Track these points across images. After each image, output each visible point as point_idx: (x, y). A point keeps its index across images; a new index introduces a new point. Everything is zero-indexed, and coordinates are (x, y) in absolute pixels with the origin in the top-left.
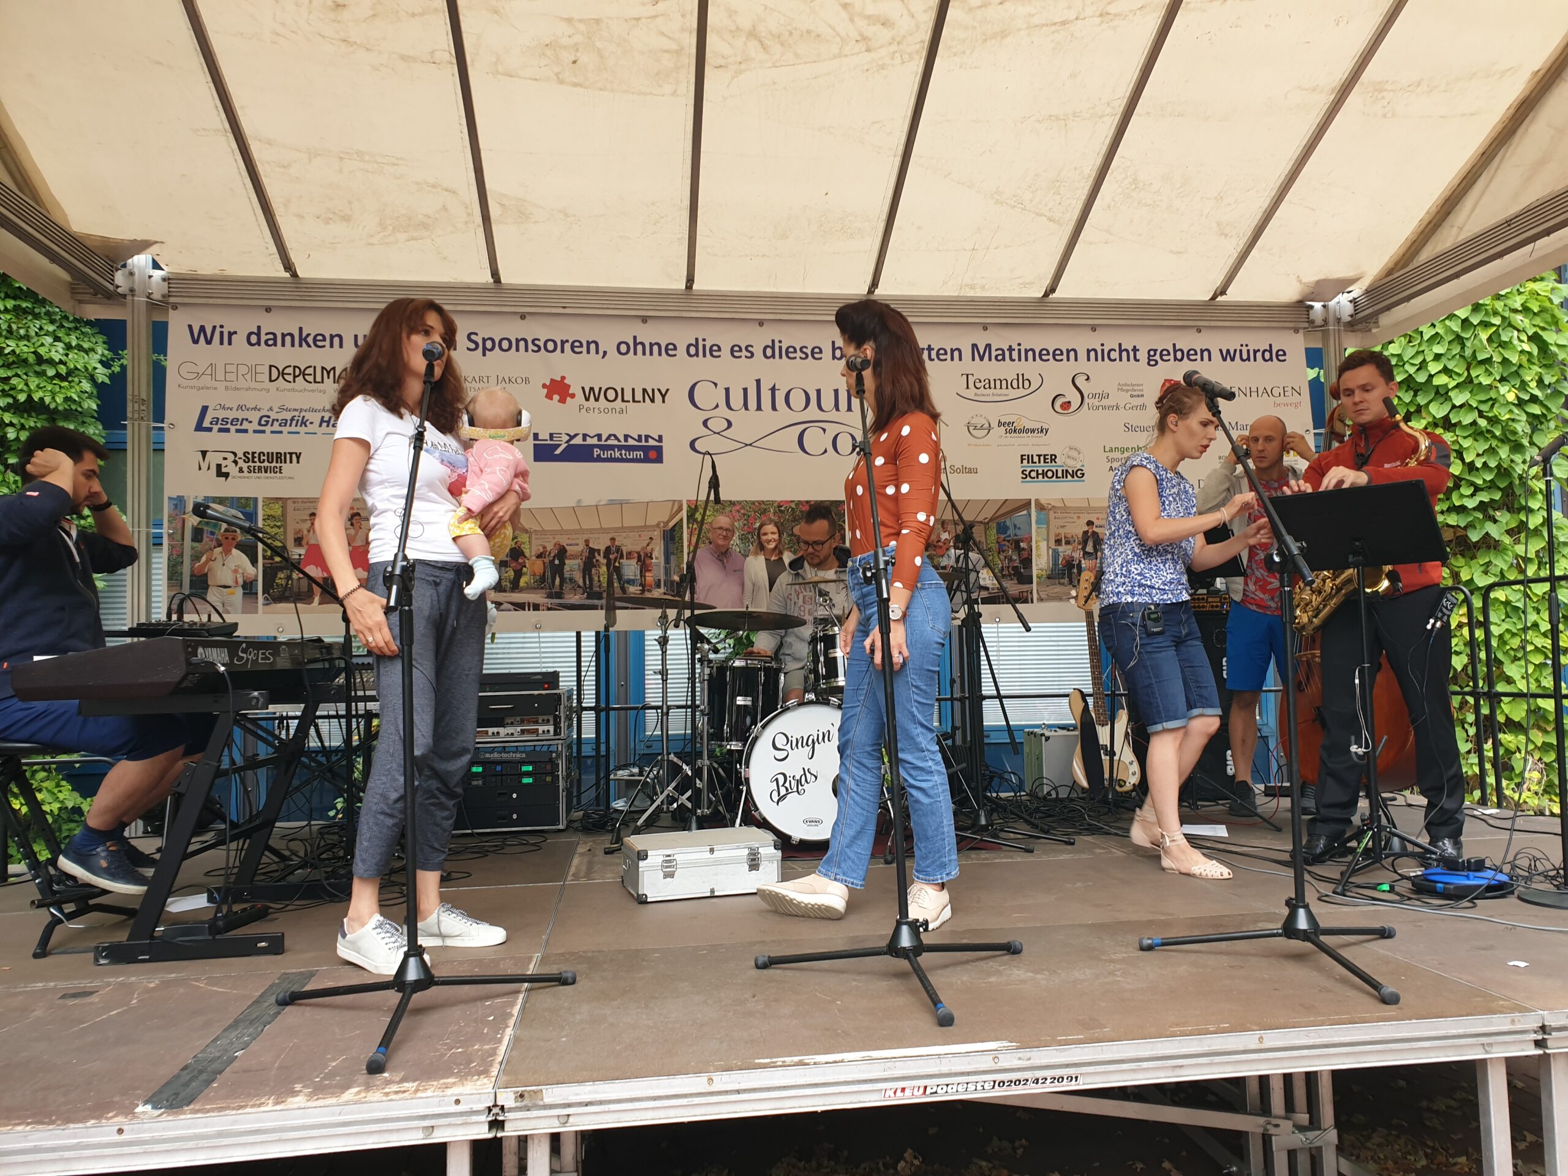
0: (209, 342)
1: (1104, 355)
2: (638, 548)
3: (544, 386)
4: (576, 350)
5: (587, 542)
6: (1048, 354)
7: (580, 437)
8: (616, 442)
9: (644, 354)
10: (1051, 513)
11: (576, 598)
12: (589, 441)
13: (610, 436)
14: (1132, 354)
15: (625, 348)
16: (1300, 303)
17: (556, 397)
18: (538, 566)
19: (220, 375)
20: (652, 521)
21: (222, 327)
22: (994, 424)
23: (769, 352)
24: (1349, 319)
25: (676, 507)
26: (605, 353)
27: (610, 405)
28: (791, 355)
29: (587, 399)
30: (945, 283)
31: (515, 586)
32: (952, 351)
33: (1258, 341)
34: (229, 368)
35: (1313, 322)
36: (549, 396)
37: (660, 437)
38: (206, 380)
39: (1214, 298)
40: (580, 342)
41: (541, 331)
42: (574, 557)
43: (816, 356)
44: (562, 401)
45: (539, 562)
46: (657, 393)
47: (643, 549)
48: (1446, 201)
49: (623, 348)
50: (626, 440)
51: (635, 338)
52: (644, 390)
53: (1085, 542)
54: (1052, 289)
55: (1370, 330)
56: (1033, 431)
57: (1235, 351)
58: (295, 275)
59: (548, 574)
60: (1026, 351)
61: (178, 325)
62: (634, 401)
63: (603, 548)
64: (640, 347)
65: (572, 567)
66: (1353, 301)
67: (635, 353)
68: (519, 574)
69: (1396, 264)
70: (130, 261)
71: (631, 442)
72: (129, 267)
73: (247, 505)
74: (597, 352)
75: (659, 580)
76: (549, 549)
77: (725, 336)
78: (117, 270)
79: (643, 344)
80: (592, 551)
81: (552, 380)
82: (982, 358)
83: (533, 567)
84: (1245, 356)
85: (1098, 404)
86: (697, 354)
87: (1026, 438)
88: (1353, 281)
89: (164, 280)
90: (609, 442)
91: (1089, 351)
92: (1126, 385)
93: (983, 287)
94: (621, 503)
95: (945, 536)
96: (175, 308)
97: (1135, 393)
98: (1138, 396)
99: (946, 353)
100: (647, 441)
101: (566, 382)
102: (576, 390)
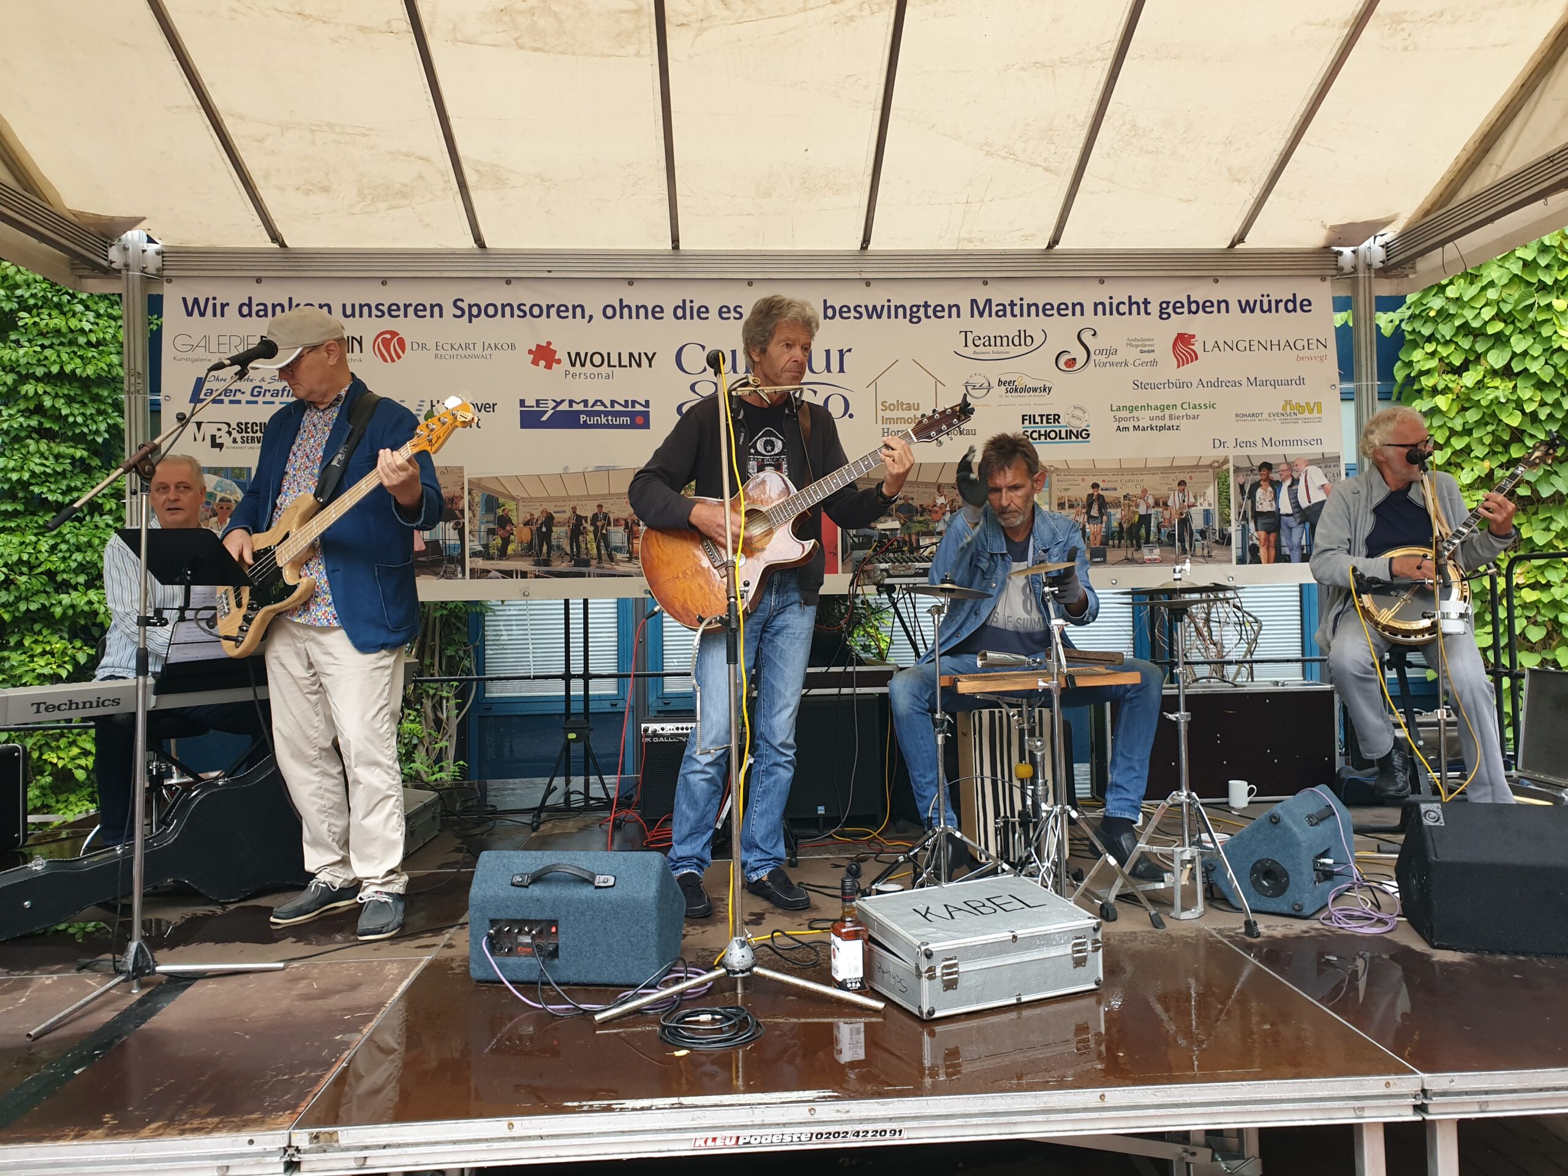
0: (202, 314)
1: (1114, 309)
2: (625, 515)
3: (530, 352)
4: (562, 314)
5: (574, 509)
6: (1052, 309)
7: (566, 403)
8: (602, 408)
9: (630, 317)
10: (1054, 475)
11: (564, 566)
12: (576, 407)
13: (596, 401)
14: (1142, 307)
15: (611, 312)
16: (1326, 248)
17: (542, 363)
18: (526, 534)
19: (214, 347)
21: (214, 299)
22: (994, 383)
24: (1381, 265)
26: (591, 317)
27: (596, 370)
29: (573, 365)
30: (941, 237)
31: (503, 554)
32: (950, 307)
33: (1281, 290)
34: (222, 340)
35: (1342, 269)
36: (535, 362)
37: (647, 402)
38: (200, 353)
39: (1232, 245)
40: (566, 307)
41: (527, 296)
42: (561, 524)
44: (549, 366)
45: (527, 529)
46: (643, 356)
47: (630, 515)
48: (1485, 136)
49: (609, 312)
50: (612, 406)
51: (621, 301)
52: (631, 355)
53: (1089, 506)
54: (1055, 241)
55: (1407, 276)
56: (1035, 390)
57: (1255, 301)
58: (283, 245)
59: (536, 541)
60: (1029, 306)
61: (172, 297)
62: (620, 366)
63: (590, 516)
64: (626, 311)
65: (560, 533)
66: (1386, 246)
67: (622, 317)
68: (506, 542)
69: (1433, 205)
70: (123, 237)
71: (617, 408)
72: (123, 242)
73: (241, 475)
74: (583, 317)
76: (536, 516)
77: (713, 298)
78: (111, 245)
79: (629, 307)
80: (579, 519)
81: (538, 346)
82: (981, 315)
83: (521, 535)
84: (1266, 308)
85: (1105, 360)
86: (684, 317)
87: (1027, 397)
88: (1385, 223)
89: (158, 253)
90: (596, 408)
91: (1096, 305)
92: (1135, 340)
93: (982, 241)
94: (608, 470)
95: (941, 500)
96: (169, 281)
97: (1145, 349)
98: (1149, 351)
99: (943, 310)
100: (633, 406)
101: (552, 347)
102: (562, 355)
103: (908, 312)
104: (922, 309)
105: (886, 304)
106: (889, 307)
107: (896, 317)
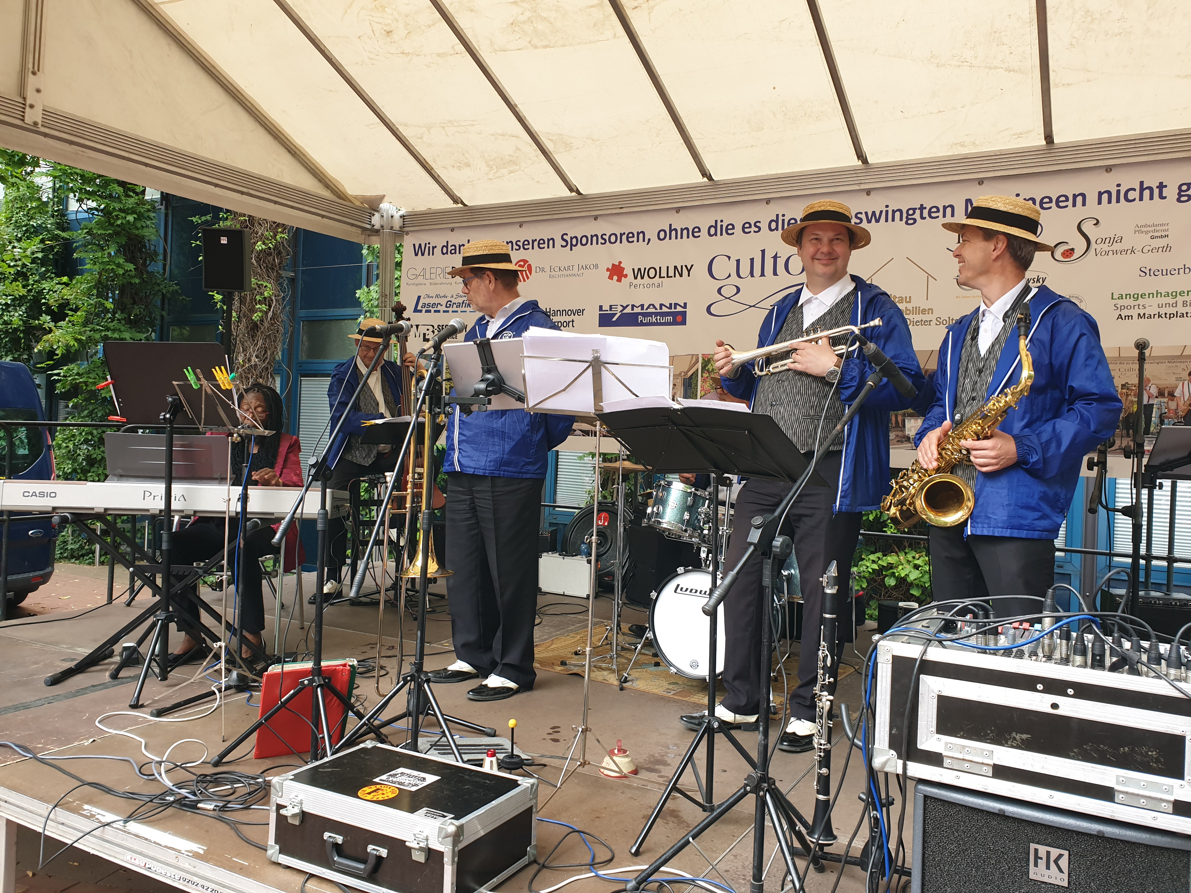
0: (423, 255)
1: (1120, 196)
3: (608, 270)
4: (630, 239)
6: (1051, 201)
7: (630, 307)
8: (654, 310)
9: (676, 238)
12: (636, 310)
13: (650, 305)
14: (1156, 191)
15: (664, 235)
17: (615, 278)
19: (428, 277)
21: (428, 244)
23: (773, 225)
25: (694, 360)
26: (649, 240)
32: (945, 208)
34: (433, 270)
36: (611, 278)
37: (685, 304)
38: (420, 279)
40: (633, 234)
41: (606, 227)
44: (619, 280)
49: (662, 235)
50: (661, 308)
51: (670, 225)
58: (464, 205)
61: (408, 244)
64: (673, 233)
67: (670, 239)
70: (379, 208)
71: (664, 309)
72: (380, 212)
74: (644, 241)
78: (373, 215)
79: (676, 230)
81: (613, 265)
85: (1108, 249)
86: (716, 234)
89: (401, 217)
90: (649, 310)
91: (1100, 194)
92: (1146, 226)
96: (407, 233)
97: (1156, 234)
98: (1162, 237)
99: (938, 211)
100: (675, 308)
101: (621, 265)
102: (628, 271)
103: (905, 215)
104: (918, 212)
105: (886, 209)
106: (887, 212)
107: (893, 220)
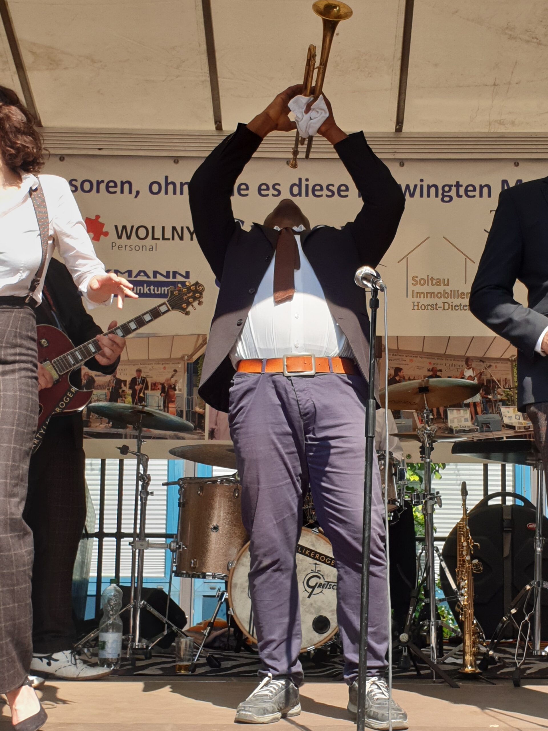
2: (162, 380)
4: (111, 190)
8: (145, 278)
9: (175, 193)
13: (140, 272)
15: (157, 188)
20: (177, 354)
23: (296, 190)
25: (200, 341)
26: (138, 193)
27: (141, 243)
28: (317, 193)
29: (120, 237)
30: (471, 119)
32: (481, 187)
37: (188, 273)
40: (115, 183)
41: (78, 172)
43: (342, 193)
44: (97, 239)
46: (185, 230)
47: (168, 380)
49: (155, 188)
50: (155, 276)
51: (167, 178)
52: (174, 229)
62: (164, 239)
63: (129, 379)
64: (171, 187)
67: (167, 193)
71: (160, 278)
74: (130, 192)
75: (182, 411)
77: (254, 176)
79: (174, 184)
80: (120, 382)
81: (88, 219)
90: (139, 278)
93: (513, 123)
94: (149, 336)
95: (469, 373)
99: (475, 190)
100: (174, 277)
101: (100, 220)
102: (109, 228)
103: (440, 192)
104: (454, 189)
105: (419, 184)
106: (422, 186)
107: (429, 195)
